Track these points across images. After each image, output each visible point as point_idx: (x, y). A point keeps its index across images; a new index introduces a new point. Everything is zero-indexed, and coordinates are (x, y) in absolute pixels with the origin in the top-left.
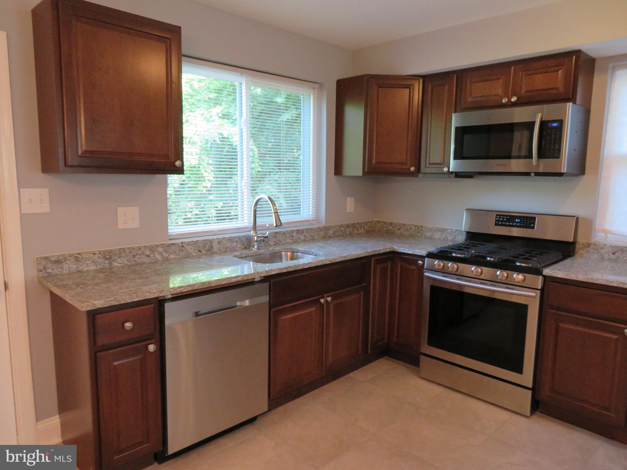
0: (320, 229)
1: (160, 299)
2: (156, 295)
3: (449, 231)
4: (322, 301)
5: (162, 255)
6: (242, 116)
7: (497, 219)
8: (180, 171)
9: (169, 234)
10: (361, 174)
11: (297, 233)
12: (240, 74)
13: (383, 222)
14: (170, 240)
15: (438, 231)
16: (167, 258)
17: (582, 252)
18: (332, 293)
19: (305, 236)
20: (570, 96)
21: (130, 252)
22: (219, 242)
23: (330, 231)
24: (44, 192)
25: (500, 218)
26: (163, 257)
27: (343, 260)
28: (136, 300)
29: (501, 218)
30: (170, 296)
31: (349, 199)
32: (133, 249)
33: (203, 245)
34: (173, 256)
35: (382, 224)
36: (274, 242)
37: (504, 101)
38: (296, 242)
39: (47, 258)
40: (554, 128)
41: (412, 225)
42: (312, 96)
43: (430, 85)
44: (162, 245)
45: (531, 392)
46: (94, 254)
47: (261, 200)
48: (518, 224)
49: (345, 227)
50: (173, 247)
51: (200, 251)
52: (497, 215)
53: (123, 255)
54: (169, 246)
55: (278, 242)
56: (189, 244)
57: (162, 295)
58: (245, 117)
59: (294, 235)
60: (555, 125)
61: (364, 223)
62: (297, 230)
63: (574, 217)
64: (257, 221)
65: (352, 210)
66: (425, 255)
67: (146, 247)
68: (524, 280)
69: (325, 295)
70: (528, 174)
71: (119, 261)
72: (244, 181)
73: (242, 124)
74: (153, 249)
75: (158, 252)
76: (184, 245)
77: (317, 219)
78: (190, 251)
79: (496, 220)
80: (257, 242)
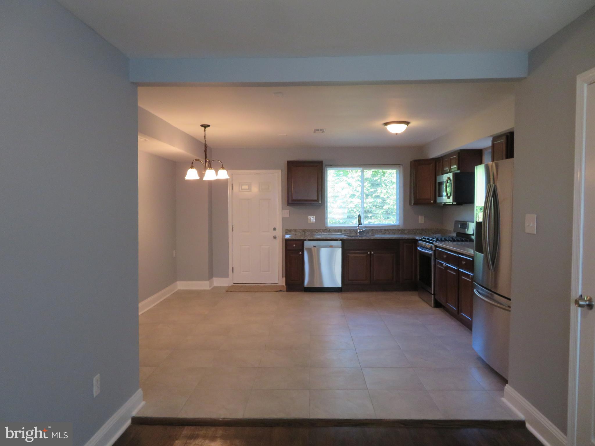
2: (301, 239)
4: (369, 253)
7: (461, 225)
18: (374, 251)
19: (389, 232)
20: (458, 169)
21: (311, 231)
22: (344, 231)
28: (297, 239)
30: (307, 240)
31: (420, 217)
33: (337, 231)
37: (448, 171)
39: (287, 230)
43: (438, 162)
44: (322, 229)
45: (433, 296)
46: (300, 230)
54: (325, 230)
56: (332, 230)
57: (304, 239)
64: (360, 224)
65: (423, 222)
66: (419, 239)
67: (316, 230)
69: (371, 251)
71: (308, 233)
74: (319, 230)
75: (321, 232)
77: (400, 225)
80: (359, 232)
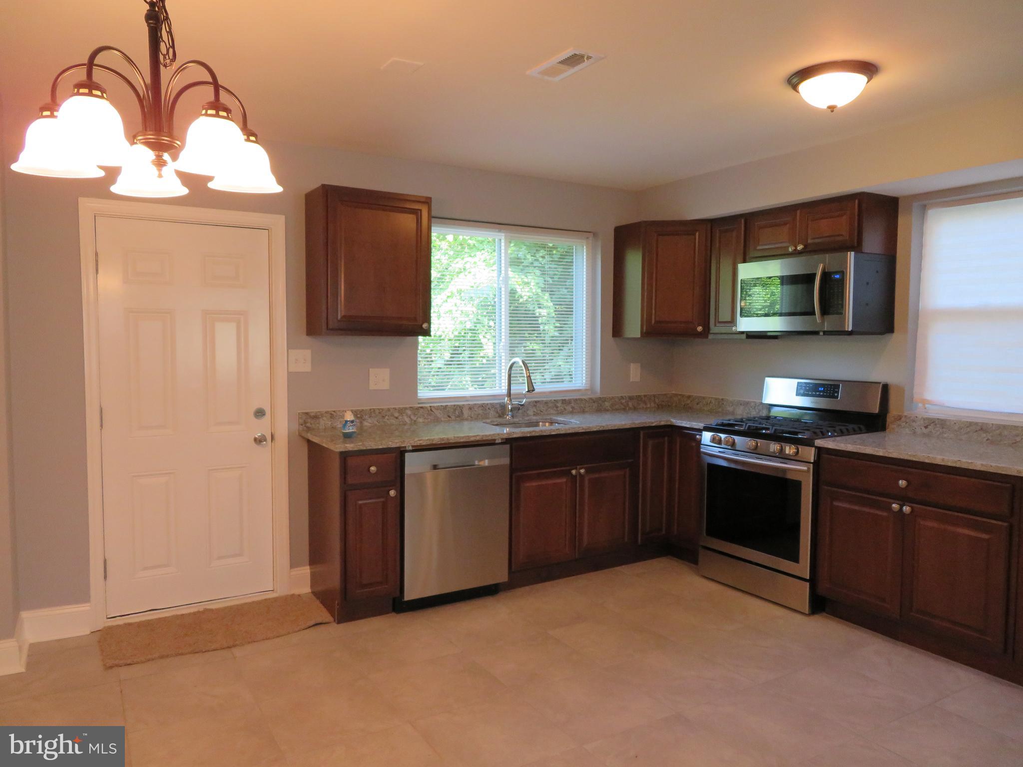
0: (593, 401)
1: (402, 449)
2: (398, 445)
3: (752, 404)
4: (574, 472)
5: (410, 417)
6: (501, 274)
7: (799, 387)
8: (427, 333)
9: (419, 398)
10: (639, 336)
11: (563, 403)
12: (497, 230)
13: (680, 395)
14: (419, 404)
15: (741, 405)
16: (415, 421)
17: (893, 426)
18: (585, 466)
19: (573, 408)
20: (856, 244)
21: (379, 413)
22: (470, 409)
23: (606, 403)
24: (308, 353)
25: (802, 386)
26: (411, 419)
27: (601, 429)
28: (381, 447)
30: (411, 448)
31: (632, 366)
32: (383, 410)
33: (452, 410)
34: (421, 420)
35: (679, 397)
36: (534, 412)
37: (790, 250)
38: (561, 413)
39: (307, 414)
40: (837, 280)
41: (712, 398)
42: (585, 247)
43: (718, 231)
44: (411, 407)
45: (808, 584)
47: (515, 365)
48: (822, 394)
49: (627, 399)
50: (421, 411)
51: (449, 417)
52: (798, 383)
53: (373, 415)
54: (418, 409)
55: (539, 412)
56: (438, 408)
57: (403, 445)
58: (504, 275)
59: (559, 405)
60: (837, 276)
61: (654, 396)
62: (562, 400)
63: (880, 383)
64: (511, 388)
65: (638, 379)
66: (702, 428)
67: (395, 409)
68: (797, 453)
69: (578, 467)
70: (816, 333)
71: (370, 420)
72: (502, 344)
73: (500, 282)
74: (401, 411)
75: (407, 415)
76: (433, 409)
77: (592, 389)
78: (439, 415)
79: (797, 389)
80: (511, 410)
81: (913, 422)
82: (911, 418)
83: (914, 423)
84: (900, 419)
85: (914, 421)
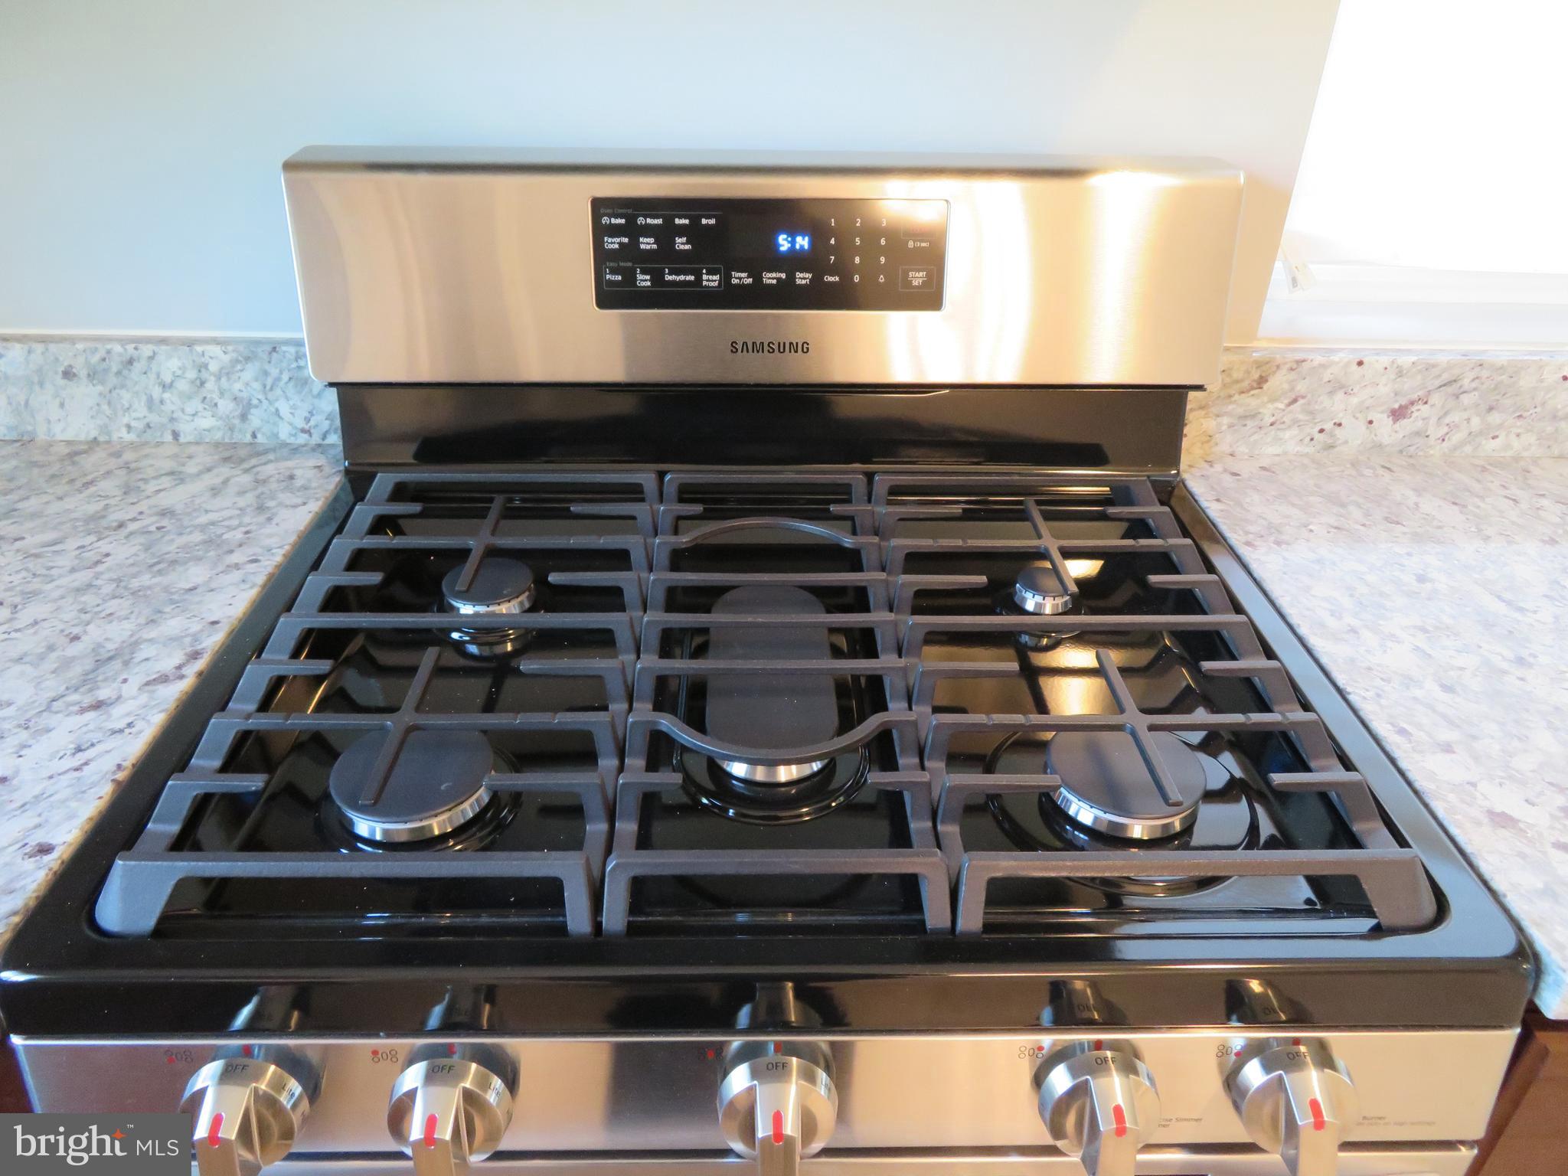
7: (612, 243)
15: (69, 369)
25: (632, 230)
29: (648, 231)
52: (599, 206)
79: (602, 257)
81: (1331, 393)
82: (1327, 376)
83: (1340, 395)
84: (1262, 381)
85: (1339, 387)
